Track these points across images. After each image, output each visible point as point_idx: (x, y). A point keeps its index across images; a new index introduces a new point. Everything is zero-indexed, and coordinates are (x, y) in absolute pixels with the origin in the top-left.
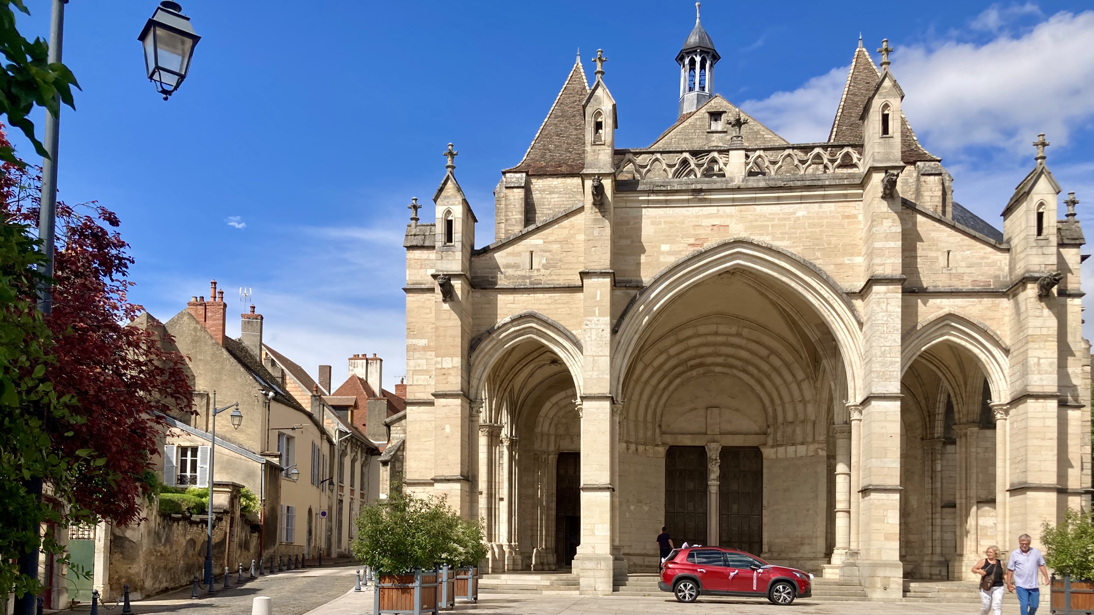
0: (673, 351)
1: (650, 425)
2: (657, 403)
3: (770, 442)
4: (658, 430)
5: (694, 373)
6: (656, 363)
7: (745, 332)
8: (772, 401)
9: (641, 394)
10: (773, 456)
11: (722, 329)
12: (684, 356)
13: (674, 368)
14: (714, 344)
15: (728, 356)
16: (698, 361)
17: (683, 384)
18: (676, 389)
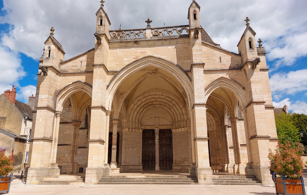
0: (143, 100)
1: (137, 123)
2: (139, 116)
3: (174, 128)
4: (140, 124)
5: (151, 107)
6: (138, 104)
7: (164, 94)
8: (174, 114)
9: (134, 113)
10: (175, 132)
11: (157, 93)
12: (147, 102)
13: (144, 105)
14: (155, 98)
15: (160, 102)
16: (151, 103)
17: (147, 110)
18: (145, 112)
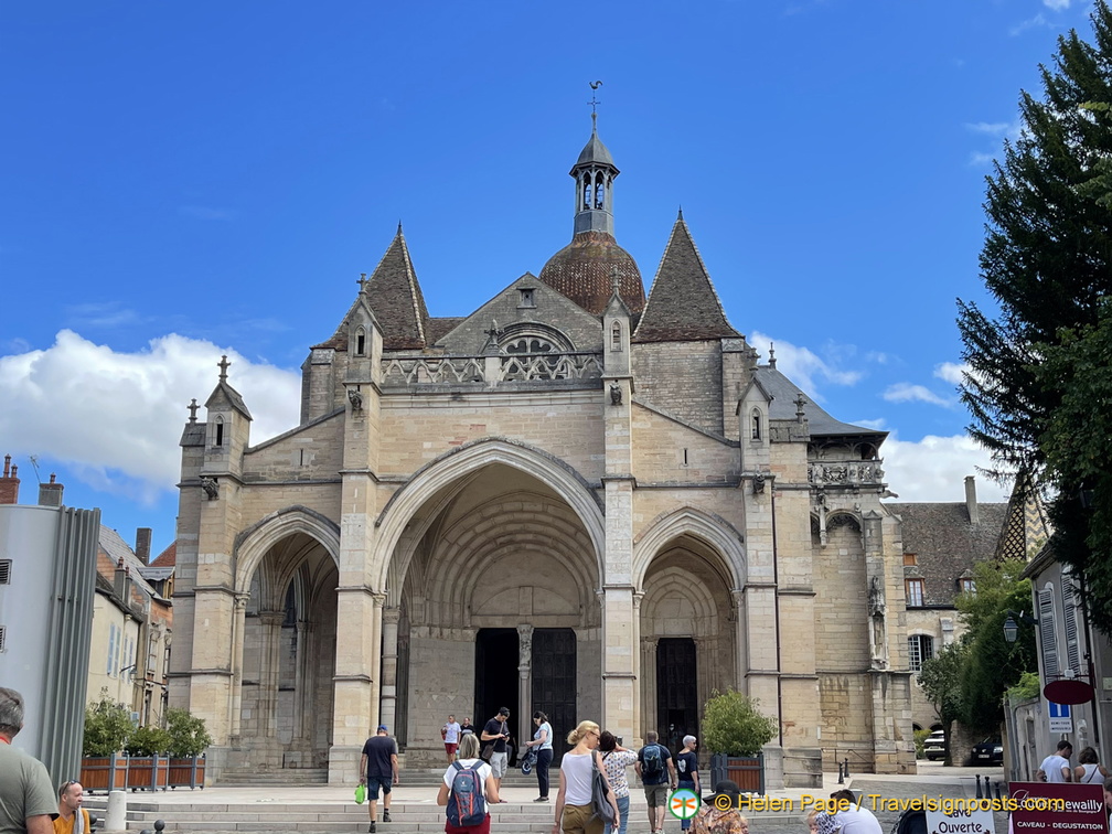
0: (479, 529)
1: (457, 607)
2: (466, 582)
3: (583, 624)
4: (466, 612)
5: (505, 550)
6: (463, 541)
7: (551, 509)
8: (582, 580)
9: (447, 573)
10: (585, 639)
11: (527, 507)
12: (492, 533)
13: (483, 545)
14: (521, 522)
15: (536, 533)
16: (507, 538)
17: (494, 561)
18: (487, 567)
